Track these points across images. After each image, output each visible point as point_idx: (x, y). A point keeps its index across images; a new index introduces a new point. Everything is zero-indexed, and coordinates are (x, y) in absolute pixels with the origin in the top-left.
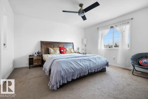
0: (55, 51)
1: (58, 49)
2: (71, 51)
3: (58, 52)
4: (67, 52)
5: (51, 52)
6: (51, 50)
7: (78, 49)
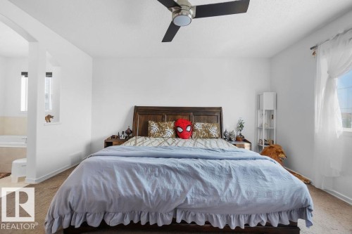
0: (162, 131)
1: (172, 125)
2: (208, 132)
3: (170, 132)
4: (195, 133)
5: (152, 132)
6: (154, 127)
7: (241, 126)
